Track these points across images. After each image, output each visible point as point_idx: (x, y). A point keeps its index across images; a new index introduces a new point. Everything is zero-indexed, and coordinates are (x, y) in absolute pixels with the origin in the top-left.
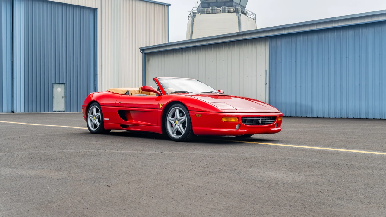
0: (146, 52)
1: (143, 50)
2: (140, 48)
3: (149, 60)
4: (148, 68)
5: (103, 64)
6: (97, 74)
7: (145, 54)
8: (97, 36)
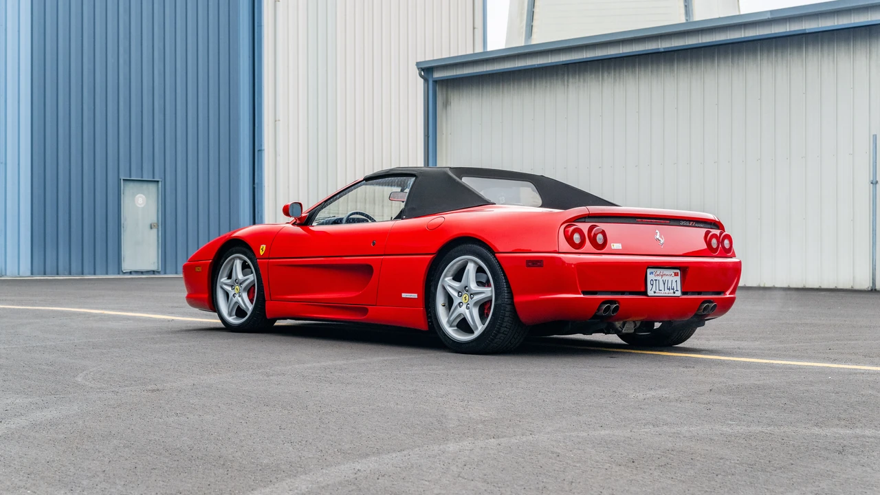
0: (438, 75)
1: (427, 70)
2: (417, 63)
3: (446, 104)
4: (444, 132)
5: (280, 116)
6: (260, 150)
7: (436, 82)
8: (260, 26)
